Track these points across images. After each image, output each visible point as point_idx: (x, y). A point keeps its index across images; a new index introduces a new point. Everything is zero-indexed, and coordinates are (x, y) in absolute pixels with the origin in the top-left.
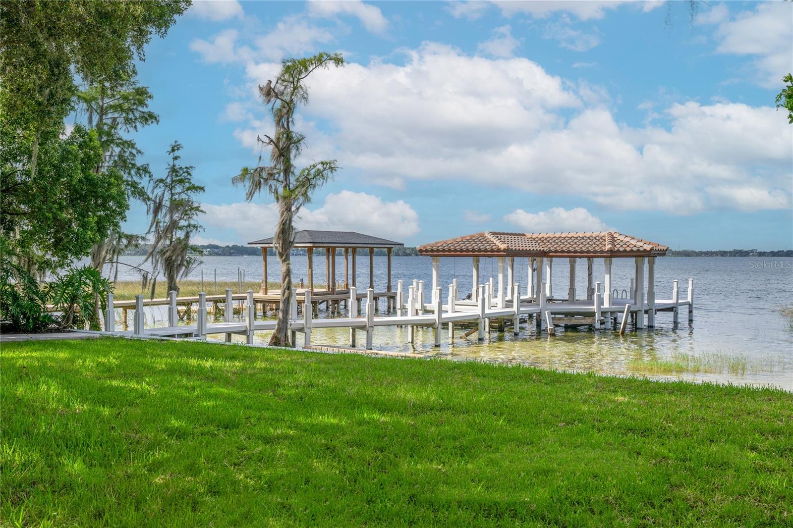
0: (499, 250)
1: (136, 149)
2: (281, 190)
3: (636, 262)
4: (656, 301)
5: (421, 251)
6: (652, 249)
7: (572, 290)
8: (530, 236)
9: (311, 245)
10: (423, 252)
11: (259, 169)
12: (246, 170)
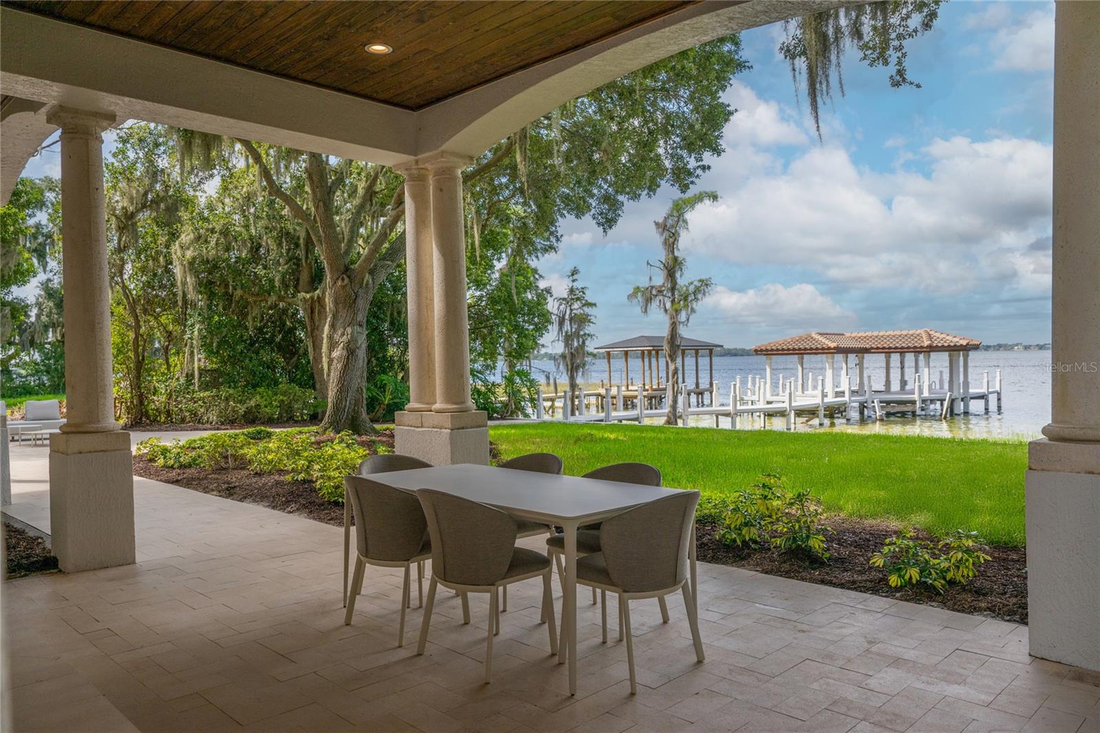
0: (829, 348)
1: (538, 274)
2: (668, 305)
3: (950, 356)
4: (971, 391)
5: (756, 351)
6: (968, 344)
7: (888, 383)
8: (849, 336)
9: (651, 348)
10: (757, 352)
11: (650, 288)
12: (638, 288)
